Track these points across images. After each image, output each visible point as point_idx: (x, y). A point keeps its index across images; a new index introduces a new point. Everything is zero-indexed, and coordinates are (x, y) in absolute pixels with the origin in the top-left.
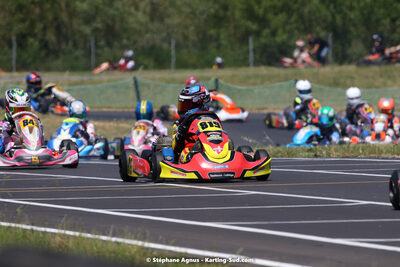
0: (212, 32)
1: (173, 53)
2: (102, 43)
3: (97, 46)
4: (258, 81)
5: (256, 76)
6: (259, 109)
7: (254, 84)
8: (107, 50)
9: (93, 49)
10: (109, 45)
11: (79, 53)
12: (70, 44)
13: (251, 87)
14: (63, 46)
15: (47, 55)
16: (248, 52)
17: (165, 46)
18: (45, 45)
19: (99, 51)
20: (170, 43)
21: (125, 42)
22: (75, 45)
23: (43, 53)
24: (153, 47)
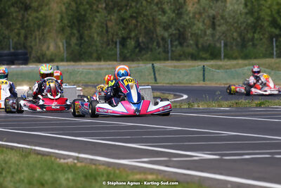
0: (250, 36)
1: (222, 49)
8: (179, 48)
10: (181, 44)
11: (161, 50)
12: (155, 44)
14: (150, 45)
15: (140, 51)
18: (138, 45)
19: (174, 49)
20: (221, 43)
23: (137, 50)
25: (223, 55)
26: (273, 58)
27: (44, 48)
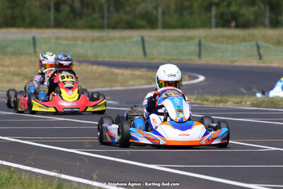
2: (112, 9)
3: (109, 11)
5: (223, 36)
7: (222, 42)
8: (115, 14)
11: (96, 15)
12: (90, 9)
14: (85, 11)
15: (75, 17)
16: (211, 18)
17: (155, 12)
18: (73, 10)
19: (110, 15)
22: (93, 10)
23: (72, 15)
24: (147, 13)
26: (211, 27)
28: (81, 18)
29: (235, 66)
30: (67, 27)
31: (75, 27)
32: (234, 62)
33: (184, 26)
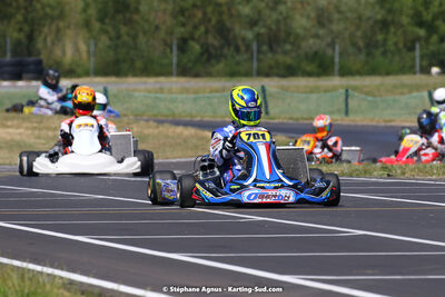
0: (380, 37)
2: (265, 48)
3: (259, 51)
4: (406, 90)
5: (403, 86)
6: (386, 121)
7: (402, 94)
8: (270, 55)
9: (255, 55)
10: (271, 48)
12: (232, 49)
13: (397, 97)
14: (225, 51)
15: (208, 60)
17: (329, 52)
18: (206, 49)
19: (261, 56)
20: (334, 49)
21: (288, 47)
22: (237, 49)
23: (205, 57)
24: (316, 53)
25: (337, 68)
26: (415, 73)
27: (58, 52)
28: (218, 62)
29: (392, 127)
30: (197, 75)
31: (209, 75)
32: (391, 121)
33: (373, 71)
